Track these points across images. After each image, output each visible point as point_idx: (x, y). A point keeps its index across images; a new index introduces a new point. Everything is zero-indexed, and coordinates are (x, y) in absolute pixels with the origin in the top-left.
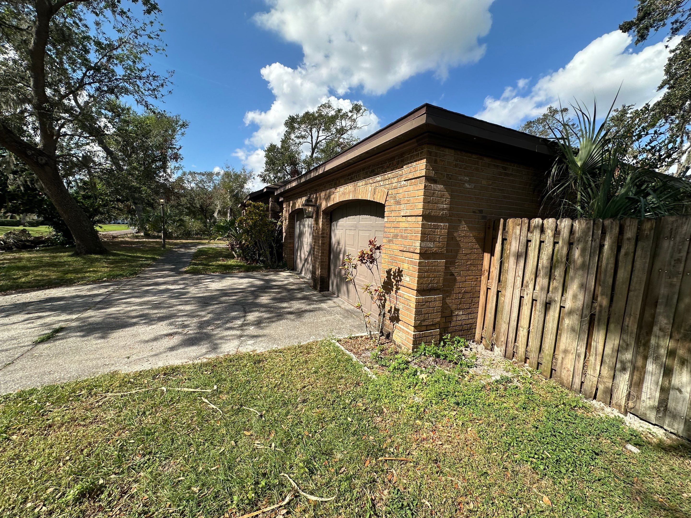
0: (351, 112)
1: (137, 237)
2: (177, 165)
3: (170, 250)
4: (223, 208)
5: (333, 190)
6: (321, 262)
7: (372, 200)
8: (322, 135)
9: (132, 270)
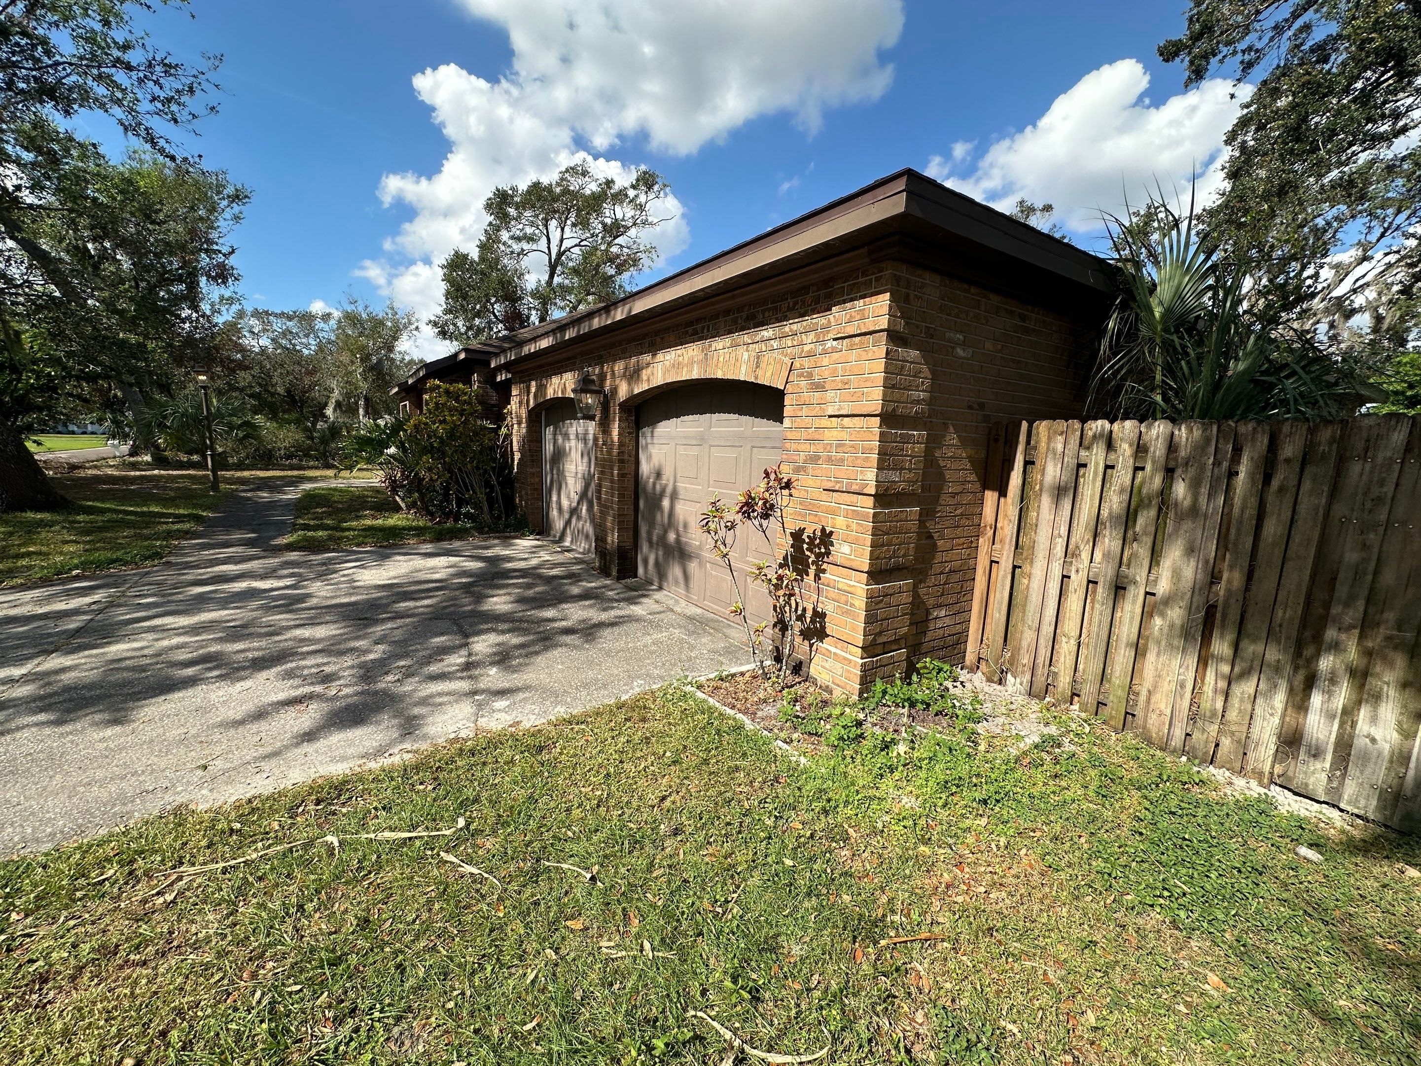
0: (634, 187)
1: (134, 466)
2: (227, 294)
3: (232, 496)
4: (348, 395)
5: (647, 358)
6: (619, 515)
7: (753, 380)
8: (572, 236)
9: (147, 548)
